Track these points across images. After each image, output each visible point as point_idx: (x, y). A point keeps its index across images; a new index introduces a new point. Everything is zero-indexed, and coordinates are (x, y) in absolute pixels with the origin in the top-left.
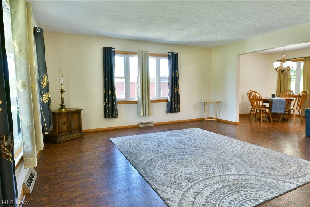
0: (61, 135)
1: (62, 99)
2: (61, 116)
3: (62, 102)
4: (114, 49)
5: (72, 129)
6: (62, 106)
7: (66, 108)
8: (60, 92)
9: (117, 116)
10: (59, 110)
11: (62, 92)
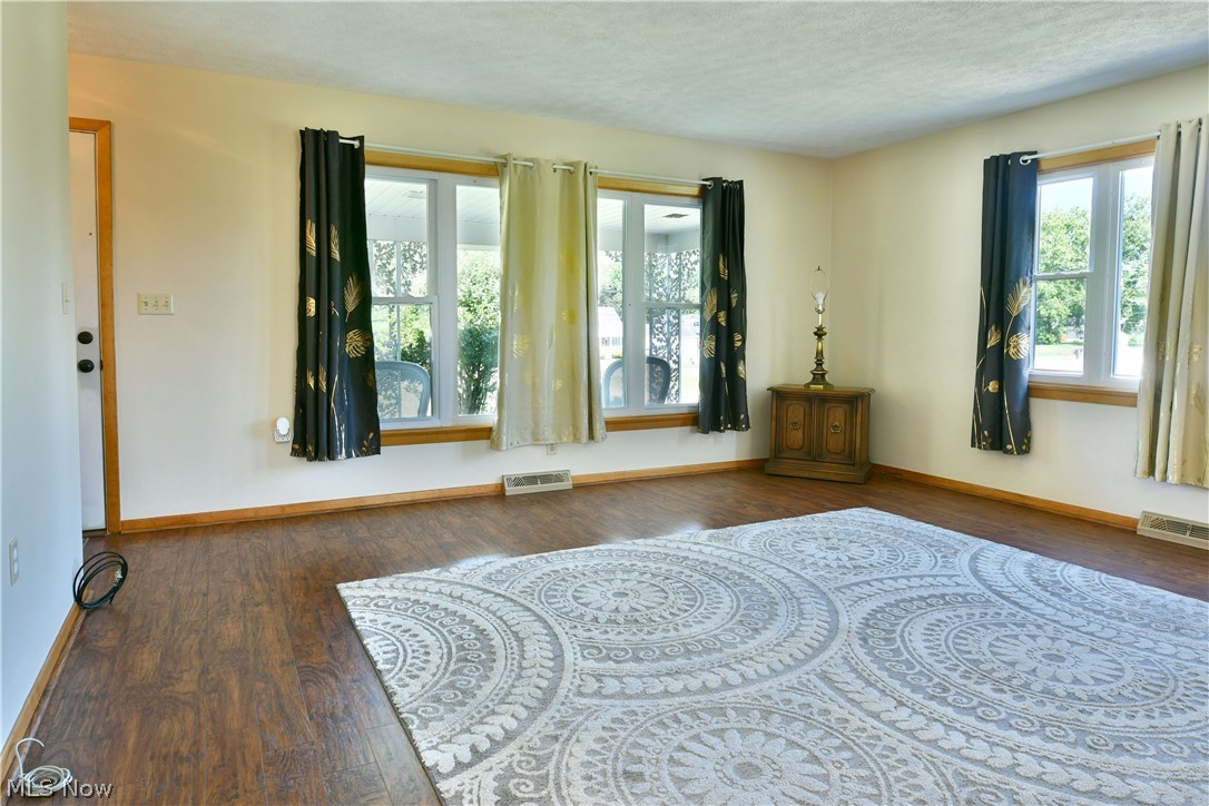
0: (786, 456)
1: (820, 354)
2: (789, 402)
3: (819, 363)
4: (1035, 153)
5: (825, 450)
6: (819, 376)
7: (827, 384)
8: (815, 334)
9: (1024, 447)
10: (807, 385)
11: (820, 334)
